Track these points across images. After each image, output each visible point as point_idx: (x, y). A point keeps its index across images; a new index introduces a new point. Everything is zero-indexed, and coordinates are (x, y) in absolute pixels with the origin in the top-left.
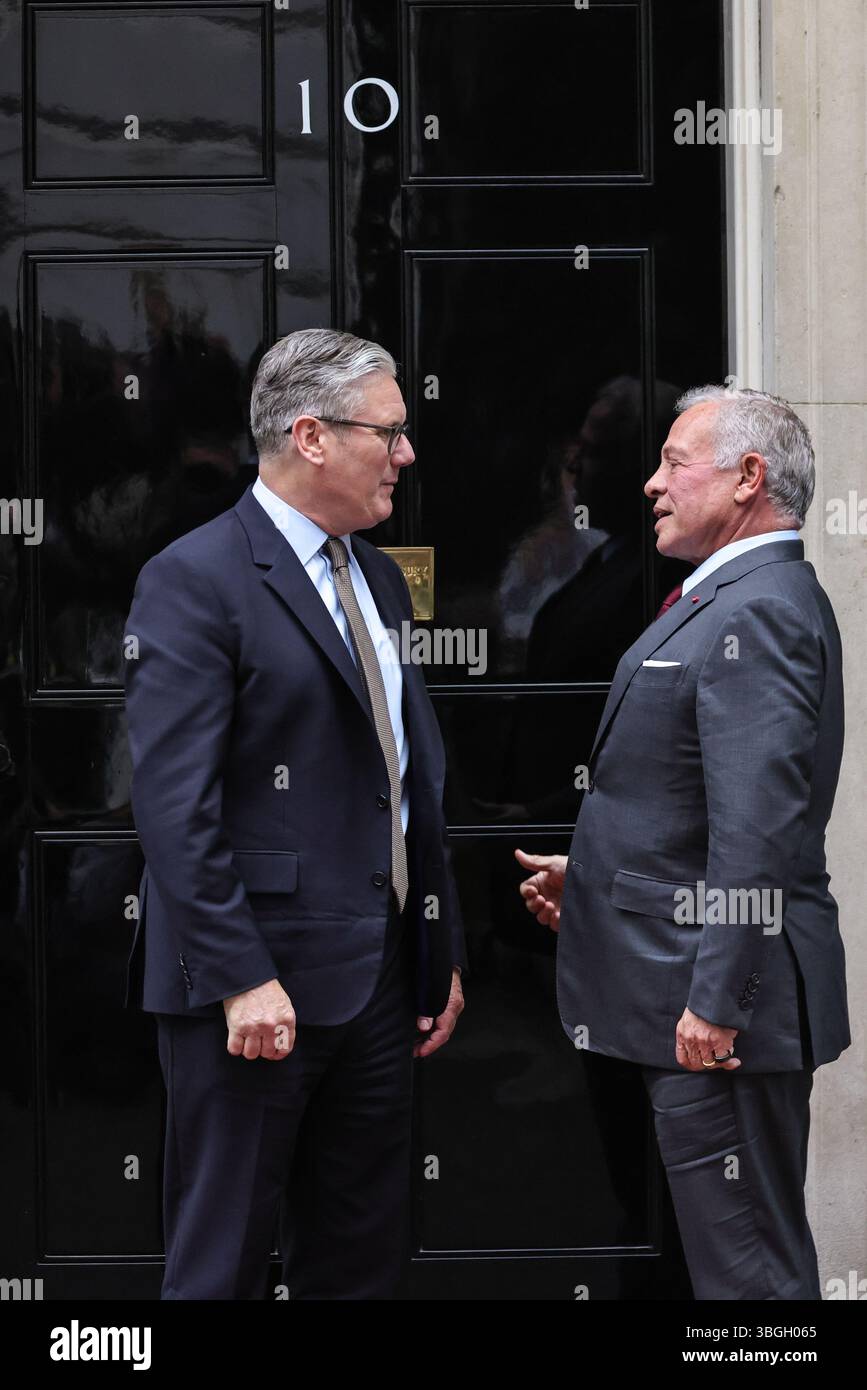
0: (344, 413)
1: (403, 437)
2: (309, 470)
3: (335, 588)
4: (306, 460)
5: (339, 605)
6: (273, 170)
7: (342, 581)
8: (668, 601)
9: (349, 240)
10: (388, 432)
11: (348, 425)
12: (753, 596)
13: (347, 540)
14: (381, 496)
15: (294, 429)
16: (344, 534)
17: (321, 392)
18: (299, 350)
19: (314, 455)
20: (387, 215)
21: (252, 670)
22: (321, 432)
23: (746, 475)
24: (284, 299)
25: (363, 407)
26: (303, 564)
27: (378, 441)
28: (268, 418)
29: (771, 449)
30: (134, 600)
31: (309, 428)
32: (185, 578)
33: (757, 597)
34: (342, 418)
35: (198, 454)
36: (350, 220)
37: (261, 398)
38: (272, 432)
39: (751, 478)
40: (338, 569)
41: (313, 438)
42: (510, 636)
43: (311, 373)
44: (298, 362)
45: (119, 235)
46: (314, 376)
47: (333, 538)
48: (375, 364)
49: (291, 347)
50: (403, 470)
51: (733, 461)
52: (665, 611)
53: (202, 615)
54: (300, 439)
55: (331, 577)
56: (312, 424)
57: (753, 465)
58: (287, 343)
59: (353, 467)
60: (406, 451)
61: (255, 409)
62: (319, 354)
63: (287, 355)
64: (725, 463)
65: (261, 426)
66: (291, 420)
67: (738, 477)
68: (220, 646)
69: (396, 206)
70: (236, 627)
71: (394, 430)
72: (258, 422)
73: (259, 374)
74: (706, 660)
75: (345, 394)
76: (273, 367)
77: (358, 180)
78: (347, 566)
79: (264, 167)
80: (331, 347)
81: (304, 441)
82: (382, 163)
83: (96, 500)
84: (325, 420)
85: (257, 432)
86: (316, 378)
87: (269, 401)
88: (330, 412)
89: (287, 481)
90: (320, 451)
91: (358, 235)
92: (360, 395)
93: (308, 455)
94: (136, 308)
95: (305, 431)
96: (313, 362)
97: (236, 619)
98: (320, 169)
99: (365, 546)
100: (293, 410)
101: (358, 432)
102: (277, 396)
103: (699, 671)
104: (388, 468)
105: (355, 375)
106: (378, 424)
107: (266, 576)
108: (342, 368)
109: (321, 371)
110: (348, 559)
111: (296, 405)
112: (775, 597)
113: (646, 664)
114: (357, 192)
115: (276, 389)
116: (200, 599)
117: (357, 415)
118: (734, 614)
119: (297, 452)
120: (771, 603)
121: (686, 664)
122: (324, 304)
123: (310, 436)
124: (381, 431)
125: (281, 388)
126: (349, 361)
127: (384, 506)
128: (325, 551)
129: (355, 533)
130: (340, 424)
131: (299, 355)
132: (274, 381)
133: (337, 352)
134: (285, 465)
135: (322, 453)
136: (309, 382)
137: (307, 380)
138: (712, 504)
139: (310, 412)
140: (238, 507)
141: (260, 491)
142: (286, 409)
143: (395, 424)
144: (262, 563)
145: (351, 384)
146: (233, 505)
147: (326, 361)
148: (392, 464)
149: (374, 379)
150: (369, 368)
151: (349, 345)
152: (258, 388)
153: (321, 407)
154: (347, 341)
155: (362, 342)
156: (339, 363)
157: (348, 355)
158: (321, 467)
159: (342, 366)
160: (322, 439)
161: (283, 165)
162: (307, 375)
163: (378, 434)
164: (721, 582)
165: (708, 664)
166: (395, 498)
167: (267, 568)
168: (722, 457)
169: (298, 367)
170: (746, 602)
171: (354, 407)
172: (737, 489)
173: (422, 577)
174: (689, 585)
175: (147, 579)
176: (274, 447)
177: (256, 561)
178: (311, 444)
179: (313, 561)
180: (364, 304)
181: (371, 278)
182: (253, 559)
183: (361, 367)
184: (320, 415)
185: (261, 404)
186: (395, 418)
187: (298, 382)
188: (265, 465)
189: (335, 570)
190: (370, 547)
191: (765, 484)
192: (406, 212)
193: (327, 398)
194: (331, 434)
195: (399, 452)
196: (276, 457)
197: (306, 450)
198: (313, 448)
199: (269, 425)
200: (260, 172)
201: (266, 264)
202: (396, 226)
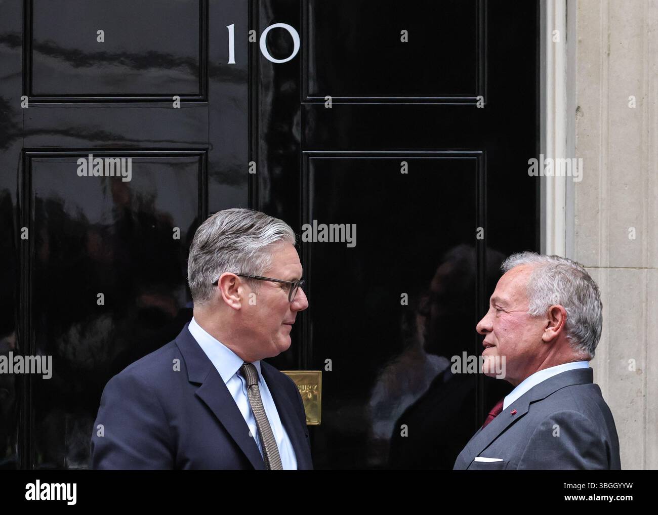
0: (257, 270)
1: (300, 289)
2: (231, 313)
3: (248, 400)
4: (228, 305)
5: (251, 413)
6: (207, 90)
7: (254, 395)
8: (493, 412)
9: (262, 143)
10: (289, 286)
11: (260, 280)
12: (557, 411)
13: (258, 365)
14: (283, 333)
15: (219, 283)
16: (255, 360)
17: (240, 255)
18: (224, 224)
19: (234, 302)
20: (291, 125)
21: (187, 460)
22: (240, 285)
23: (552, 321)
24: (215, 188)
25: (270, 267)
26: (225, 383)
27: (281, 292)
28: (201, 274)
29: (570, 302)
30: (100, 409)
31: (231, 281)
32: (137, 392)
33: (561, 412)
34: (255, 274)
35: (149, 300)
36: (263, 128)
37: (195, 260)
38: (204, 285)
39: (555, 323)
40: (251, 386)
41: (233, 289)
42: (378, 437)
43: (233, 241)
44: (223, 233)
45: (93, 137)
46: (235, 243)
47: (248, 363)
48: (280, 235)
49: (218, 222)
50: (300, 314)
51: (542, 311)
52: (491, 420)
53: (150, 419)
54: (224, 291)
55: (245, 392)
56: (233, 279)
57: (557, 313)
58: (215, 219)
59: (263, 312)
60: (302, 300)
61: (191, 267)
62: (238, 228)
63: (215, 228)
64: (537, 311)
65: (196, 281)
66: (217, 276)
67: (546, 322)
68: (162, 441)
69: (297, 118)
70: (174, 428)
71: (293, 284)
72: (193, 277)
73: (195, 242)
74: (522, 458)
75: (258, 257)
76: (205, 236)
77: (269, 99)
78: (257, 384)
79: (200, 89)
80: (247, 222)
81: (227, 292)
82: (286, 87)
83: (74, 333)
84: (242, 276)
85: (192, 284)
86: (236, 245)
87: (202, 261)
88: (246, 270)
89: (214, 321)
90: (238, 299)
91: (269, 139)
92: (268, 258)
93: (229, 302)
95: (228, 284)
96: (234, 233)
97: (174, 423)
98: (242, 90)
99: (271, 370)
100: (219, 269)
101: (265, 285)
102: (208, 258)
103: (517, 465)
104: (288, 313)
105: (265, 243)
106: (282, 279)
107: (198, 391)
108: (255, 238)
109: (240, 239)
110: (258, 379)
111: (221, 265)
112: (573, 411)
113: (477, 459)
114: (269, 108)
115: (206, 253)
116: (149, 407)
117: (265, 273)
118: (543, 424)
119: (221, 299)
120: (570, 415)
121: (507, 460)
122: (243, 191)
123: (231, 287)
124: (284, 285)
125: (210, 252)
126: (261, 232)
127: (285, 340)
128: (241, 373)
129: (263, 360)
130: (253, 279)
131: (224, 228)
132: (206, 247)
133: (252, 226)
134: (212, 310)
135: (240, 301)
136: (231, 248)
137: (229, 246)
138: (526, 341)
139: (231, 270)
140: (178, 339)
141: (194, 328)
142: (214, 268)
143: (294, 279)
144: (194, 381)
145: (262, 250)
146: (174, 338)
147: (244, 232)
148: (291, 310)
149: (279, 246)
150: (276, 238)
151: (261, 221)
152: (194, 252)
153: (240, 266)
154: (260, 218)
155: (271, 218)
156: (254, 234)
157: (260, 228)
158: (239, 311)
159: (256, 236)
160: (240, 290)
161: (214, 87)
162: (230, 242)
163: (281, 287)
164: (532, 400)
165: (523, 460)
166: (293, 334)
167: (199, 385)
168: (534, 307)
169: (223, 237)
170: (552, 415)
171: (264, 267)
172: (545, 331)
173: (312, 392)
174: (509, 401)
175: (110, 393)
176: (205, 296)
177: (190, 380)
178: (232, 293)
179: (233, 380)
180: (273, 190)
181: (278, 171)
182: (188, 378)
183: (269, 237)
184: (238, 272)
185: (195, 264)
186: (294, 275)
187: (223, 248)
188: (198, 308)
189: (248, 387)
190: (275, 369)
191: (565, 328)
192: (304, 122)
193: (244, 260)
194: (247, 287)
195: (297, 300)
196: (206, 303)
197: (228, 298)
198: (233, 297)
199: (201, 279)
200: (197, 92)
201: (200, 160)
202: (297, 133)
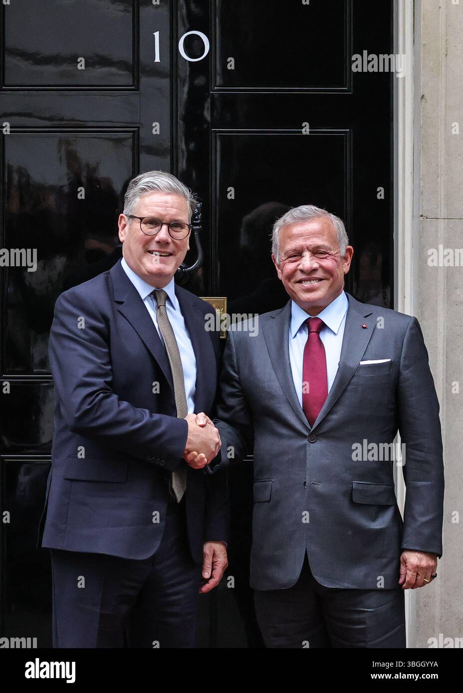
6: (138, 82)
7: (160, 314)
9: (180, 122)
20: (203, 109)
24: (144, 158)
35: (93, 243)
36: (181, 111)
40: (159, 307)
69: (207, 105)
74: (402, 356)
77: (186, 89)
78: (165, 305)
79: (133, 81)
82: (200, 81)
91: (185, 119)
94: (60, 160)
98: (166, 82)
107: (120, 308)
113: (362, 363)
114: (185, 96)
122: (168, 160)
144: (118, 300)
146: (109, 269)
161: (144, 80)
167: (121, 303)
180: (188, 160)
181: (192, 146)
182: (114, 298)
192: (213, 107)
200: (131, 83)
201: (133, 136)
202: (207, 115)
